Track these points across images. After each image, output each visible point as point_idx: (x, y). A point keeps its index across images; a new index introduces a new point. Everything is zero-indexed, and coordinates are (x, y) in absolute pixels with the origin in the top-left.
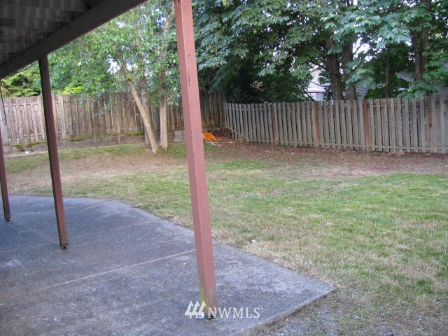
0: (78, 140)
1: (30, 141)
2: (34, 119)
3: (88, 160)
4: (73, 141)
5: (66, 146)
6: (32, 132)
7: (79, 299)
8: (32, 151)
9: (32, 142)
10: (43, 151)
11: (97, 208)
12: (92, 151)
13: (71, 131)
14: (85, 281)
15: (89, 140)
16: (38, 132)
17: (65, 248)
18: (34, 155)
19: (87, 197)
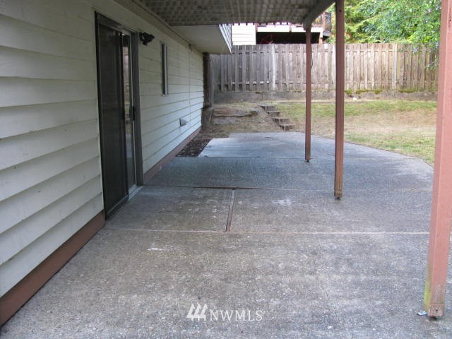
0: (408, 92)
1: (359, 88)
2: (365, 66)
3: (413, 114)
4: (402, 92)
5: (394, 97)
6: (361, 79)
7: (314, 253)
8: (360, 97)
9: (361, 89)
10: (370, 99)
11: (398, 164)
12: (419, 104)
13: (401, 81)
14: (333, 236)
15: (419, 92)
16: (368, 79)
17: (338, 198)
18: (360, 102)
19: (394, 151)
